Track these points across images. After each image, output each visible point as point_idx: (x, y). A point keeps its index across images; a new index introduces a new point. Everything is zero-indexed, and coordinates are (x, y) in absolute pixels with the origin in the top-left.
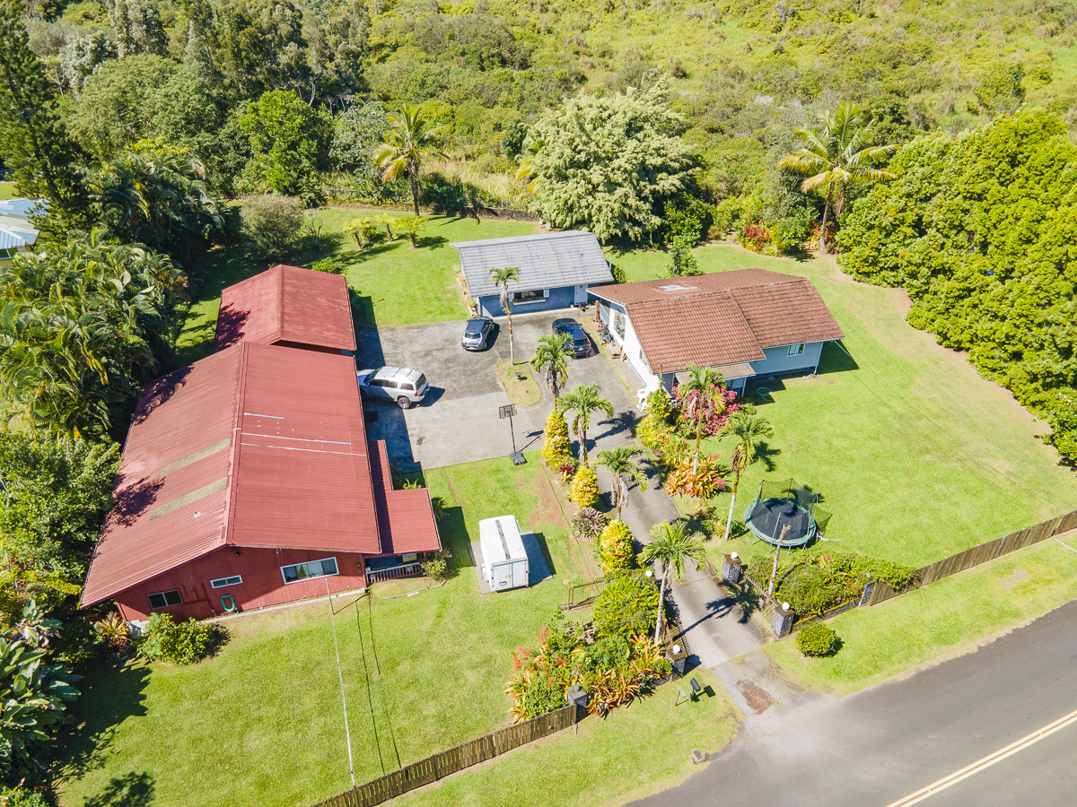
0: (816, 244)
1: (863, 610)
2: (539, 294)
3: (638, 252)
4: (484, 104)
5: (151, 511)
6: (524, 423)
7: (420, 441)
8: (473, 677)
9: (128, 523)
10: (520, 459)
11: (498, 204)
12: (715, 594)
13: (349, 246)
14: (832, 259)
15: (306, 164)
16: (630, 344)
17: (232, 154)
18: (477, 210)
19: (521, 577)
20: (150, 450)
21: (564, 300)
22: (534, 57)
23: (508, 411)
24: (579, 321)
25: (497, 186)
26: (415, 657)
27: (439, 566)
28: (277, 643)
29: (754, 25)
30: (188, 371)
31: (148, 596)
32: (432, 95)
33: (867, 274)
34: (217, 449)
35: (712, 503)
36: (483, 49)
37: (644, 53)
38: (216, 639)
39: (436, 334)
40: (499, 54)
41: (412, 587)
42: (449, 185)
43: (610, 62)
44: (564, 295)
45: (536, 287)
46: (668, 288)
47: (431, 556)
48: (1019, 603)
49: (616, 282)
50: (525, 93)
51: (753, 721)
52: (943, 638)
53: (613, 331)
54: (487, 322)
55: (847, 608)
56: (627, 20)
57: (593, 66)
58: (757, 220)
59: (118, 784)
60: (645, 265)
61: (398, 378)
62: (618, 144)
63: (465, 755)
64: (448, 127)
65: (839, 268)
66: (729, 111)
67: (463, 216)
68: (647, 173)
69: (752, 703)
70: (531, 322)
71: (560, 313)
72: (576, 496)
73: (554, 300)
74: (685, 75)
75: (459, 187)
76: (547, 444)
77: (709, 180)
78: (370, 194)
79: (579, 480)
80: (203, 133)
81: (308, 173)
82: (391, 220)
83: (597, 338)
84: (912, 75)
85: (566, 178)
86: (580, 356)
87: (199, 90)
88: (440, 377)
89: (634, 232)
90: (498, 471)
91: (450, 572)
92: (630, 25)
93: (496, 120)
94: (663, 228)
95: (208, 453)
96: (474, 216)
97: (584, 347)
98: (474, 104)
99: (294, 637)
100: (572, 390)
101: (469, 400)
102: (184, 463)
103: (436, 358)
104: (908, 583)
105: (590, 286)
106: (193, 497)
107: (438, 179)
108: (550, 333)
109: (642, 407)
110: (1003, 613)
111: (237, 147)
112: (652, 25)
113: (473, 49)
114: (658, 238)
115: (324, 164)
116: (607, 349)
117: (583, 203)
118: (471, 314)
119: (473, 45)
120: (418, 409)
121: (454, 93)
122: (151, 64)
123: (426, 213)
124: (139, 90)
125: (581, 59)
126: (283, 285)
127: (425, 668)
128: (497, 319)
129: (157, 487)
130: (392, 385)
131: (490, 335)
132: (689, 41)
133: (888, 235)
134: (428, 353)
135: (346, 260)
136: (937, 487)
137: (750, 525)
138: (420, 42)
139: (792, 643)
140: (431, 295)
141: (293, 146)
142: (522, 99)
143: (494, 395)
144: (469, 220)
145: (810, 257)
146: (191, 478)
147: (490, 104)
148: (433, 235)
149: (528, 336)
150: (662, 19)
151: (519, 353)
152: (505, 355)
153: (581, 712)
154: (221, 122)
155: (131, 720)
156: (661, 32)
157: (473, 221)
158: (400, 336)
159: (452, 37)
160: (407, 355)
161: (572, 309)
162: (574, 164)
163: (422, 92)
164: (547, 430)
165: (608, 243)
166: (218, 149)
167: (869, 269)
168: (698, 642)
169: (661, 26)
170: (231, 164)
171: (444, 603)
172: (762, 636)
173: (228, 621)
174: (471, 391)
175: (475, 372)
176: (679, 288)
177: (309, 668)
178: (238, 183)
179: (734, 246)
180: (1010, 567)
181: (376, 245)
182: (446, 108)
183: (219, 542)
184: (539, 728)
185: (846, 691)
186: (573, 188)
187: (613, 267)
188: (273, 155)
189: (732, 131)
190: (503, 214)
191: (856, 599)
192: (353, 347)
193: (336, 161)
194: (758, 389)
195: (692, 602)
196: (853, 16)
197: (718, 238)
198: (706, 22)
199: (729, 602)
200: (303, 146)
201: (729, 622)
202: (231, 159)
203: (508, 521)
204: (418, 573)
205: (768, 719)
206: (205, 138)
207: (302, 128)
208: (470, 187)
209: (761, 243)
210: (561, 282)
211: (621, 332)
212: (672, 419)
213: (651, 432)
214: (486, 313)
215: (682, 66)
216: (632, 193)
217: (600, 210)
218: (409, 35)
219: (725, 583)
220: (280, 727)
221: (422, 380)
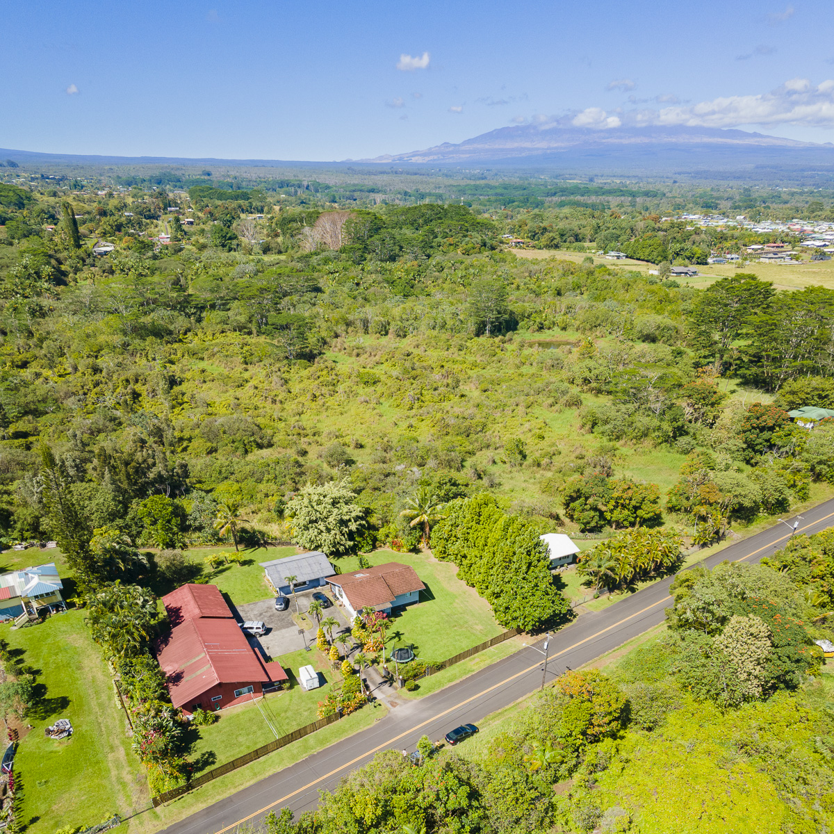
0: (422, 545)
1: (427, 677)
2: (305, 583)
3: (345, 557)
4: (256, 481)
5: (184, 680)
6: (308, 636)
7: (268, 648)
8: (306, 713)
9: (177, 685)
10: (308, 649)
11: (276, 539)
12: (381, 680)
13: (208, 569)
14: (430, 551)
15: (175, 529)
16: (345, 600)
17: (134, 527)
18: (266, 544)
19: (317, 684)
20: (171, 662)
21: (315, 584)
22: (275, 439)
23: (302, 632)
24: (323, 593)
25: (273, 530)
26: (286, 711)
27: (288, 685)
28: (238, 716)
29: (398, 406)
30: (172, 633)
31: (191, 706)
32: (226, 478)
33: (443, 558)
34: (201, 657)
35: (379, 654)
36: (244, 438)
37: (337, 434)
38: (217, 718)
39: (262, 606)
40: (255, 441)
41: (279, 694)
42: (249, 532)
43: (319, 439)
44: (315, 583)
45: (303, 580)
46: (357, 576)
47: (284, 681)
48: (474, 668)
49: (337, 574)
50: (277, 472)
51: (393, 709)
52: (450, 681)
53: (338, 596)
54: (284, 598)
55: (422, 677)
56: (325, 407)
57: (310, 444)
58: (396, 537)
59: (204, 755)
60: (348, 564)
61: (254, 625)
62: (329, 512)
63: (308, 730)
64: (239, 497)
65: (433, 556)
66: (382, 477)
67: (259, 547)
68: (343, 523)
69: (392, 705)
70: (303, 595)
71: (314, 591)
72: (332, 657)
73: (311, 584)
74: (362, 446)
75: (254, 532)
76: (318, 642)
77: (374, 520)
78: (210, 541)
79: (331, 652)
80: (118, 519)
81: (177, 534)
82: (227, 555)
83: (332, 599)
84: (476, 441)
85: (308, 529)
86: (326, 607)
87: (114, 499)
88: (269, 623)
89: (341, 549)
90: (301, 654)
91: (291, 687)
92: (327, 409)
93: (265, 491)
94: (355, 545)
95: (197, 659)
96: (265, 547)
97: (328, 603)
98: (251, 482)
99: (244, 713)
100: (325, 620)
101: (284, 631)
102: (189, 664)
103: (265, 616)
104: (440, 667)
105: (326, 577)
106: (199, 672)
107: (244, 530)
108: (313, 600)
109: (352, 623)
110: (469, 671)
111: (136, 524)
112: (340, 409)
113: (239, 439)
114: (353, 550)
115: (185, 528)
116: (337, 603)
117: (318, 539)
118: (276, 595)
119: (238, 437)
120: (264, 637)
121: (238, 476)
122: (86, 489)
123: (241, 547)
124: (81, 503)
125: (302, 439)
126: (192, 593)
127: (289, 714)
128: (288, 596)
129: (182, 673)
130: (252, 628)
131: (287, 603)
132: (362, 421)
133: (447, 541)
134: (261, 614)
135: (209, 576)
136: (457, 638)
137: (392, 658)
138: (205, 435)
139: (405, 689)
140: (254, 588)
141: (169, 521)
142: (276, 478)
143: (293, 627)
144: (262, 548)
145: (421, 552)
146: (194, 667)
147: (259, 481)
148: (247, 559)
149: (304, 602)
150: (345, 403)
151: (300, 609)
152: (295, 611)
153: (342, 715)
154: (126, 513)
155: (198, 741)
156: (346, 412)
157: (264, 549)
158: (247, 609)
159: (224, 432)
160: (252, 616)
161: (320, 588)
162: (311, 522)
163: (221, 477)
164: (317, 636)
165: (331, 554)
166: (127, 526)
167: (444, 555)
168: (376, 693)
169: (346, 408)
170: (134, 532)
171: (291, 696)
172: (396, 689)
173: (218, 712)
174: (284, 627)
175: (283, 619)
176: (362, 575)
177: (251, 720)
178: (139, 541)
179: (388, 549)
180: (474, 658)
181: (221, 568)
182: (236, 486)
183: (217, 682)
184: (329, 720)
185: (420, 698)
186: (312, 533)
187: (335, 566)
188: (159, 526)
189: (384, 489)
190: (278, 544)
191: (423, 674)
192: (232, 616)
193: (190, 526)
194: (396, 611)
195: (374, 683)
196: (452, 396)
197: (381, 546)
198: (371, 406)
199: (386, 682)
200: (173, 521)
201: (386, 687)
202: (134, 530)
203: (309, 667)
204: (280, 689)
205: (397, 709)
206: (119, 522)
207: (172, 513)
208: (260, 532)
209: (399, 547)
210: (313, 578)
211: (341, 596)
212: (363, 627)
213: (356, 632)
214: (282, 594)
215: (359, 442)
216: (338, 532)
217: (325, 541)
218: (197, 431)
219: (385, 677)
220: (248, 735)
221: (263, 625)
